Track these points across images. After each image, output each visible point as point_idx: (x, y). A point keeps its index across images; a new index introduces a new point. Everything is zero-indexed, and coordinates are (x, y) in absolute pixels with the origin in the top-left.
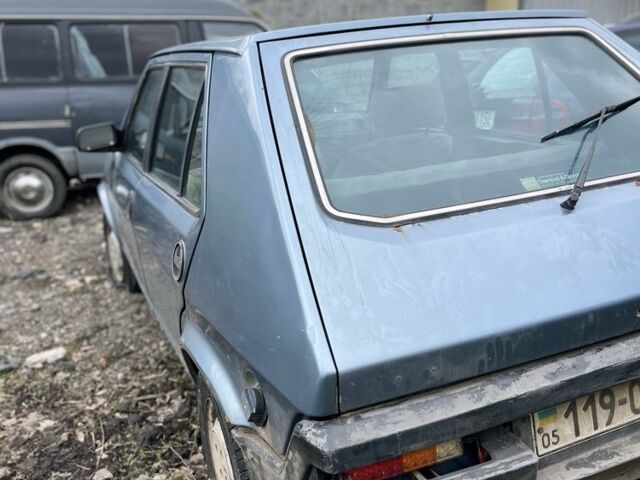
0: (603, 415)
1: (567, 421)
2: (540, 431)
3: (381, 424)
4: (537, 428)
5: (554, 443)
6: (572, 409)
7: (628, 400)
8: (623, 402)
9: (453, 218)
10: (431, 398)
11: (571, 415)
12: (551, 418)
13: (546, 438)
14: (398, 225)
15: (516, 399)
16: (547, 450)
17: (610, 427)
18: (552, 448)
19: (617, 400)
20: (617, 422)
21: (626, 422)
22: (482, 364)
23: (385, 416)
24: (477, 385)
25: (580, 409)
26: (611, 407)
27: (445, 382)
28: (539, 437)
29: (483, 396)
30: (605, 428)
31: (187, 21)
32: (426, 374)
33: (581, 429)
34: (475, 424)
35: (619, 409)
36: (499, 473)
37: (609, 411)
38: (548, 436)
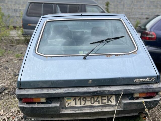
0: (83, 102)
1: (74, 101)
2: (67, 102)
3: (28, 91)
4: (66, 101)
5: (70, 105)
6: (75, 99)
7: (90, 101)
8: (88, 101)
9: (59, 57)
10: (40, 89)
11: (75, 100)
12: (70, 100)
13: (68, 104)
14: (47, 57)
15: (55, 93)
16: (68, 106)
17: (84, 105)
18: (69, 106)
19: (87, 100)
20: (86, 105)
21: (89, 105)
22: (50, 85)
23: (29, 90)
24: (49, 89)
25: (77, 100)
26: (85, 101)
27: (42, 87)
28: (66, 103)
29: (49, 91)
30: (83, 105)
31: (82, 5)
32: (38, 85)
33: (77, 104)
34: (46, 96)
35: (87, 102)
36: (49, 106)
37: (85, 102)
38: (68, 103)
